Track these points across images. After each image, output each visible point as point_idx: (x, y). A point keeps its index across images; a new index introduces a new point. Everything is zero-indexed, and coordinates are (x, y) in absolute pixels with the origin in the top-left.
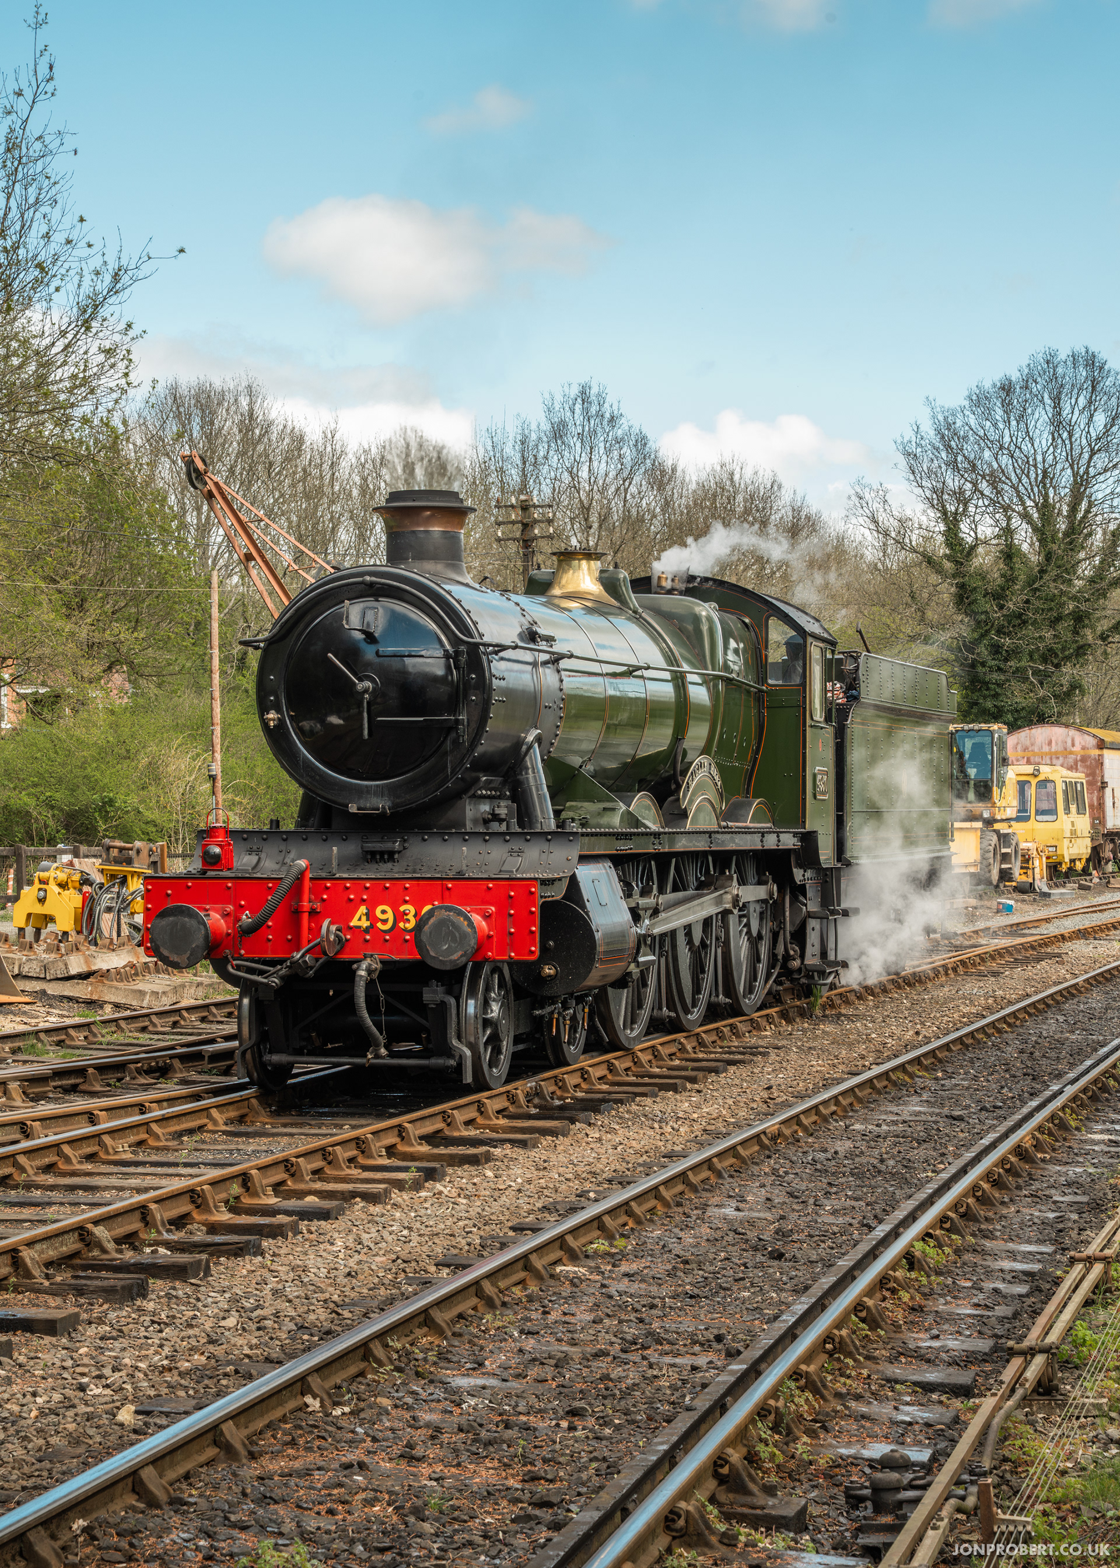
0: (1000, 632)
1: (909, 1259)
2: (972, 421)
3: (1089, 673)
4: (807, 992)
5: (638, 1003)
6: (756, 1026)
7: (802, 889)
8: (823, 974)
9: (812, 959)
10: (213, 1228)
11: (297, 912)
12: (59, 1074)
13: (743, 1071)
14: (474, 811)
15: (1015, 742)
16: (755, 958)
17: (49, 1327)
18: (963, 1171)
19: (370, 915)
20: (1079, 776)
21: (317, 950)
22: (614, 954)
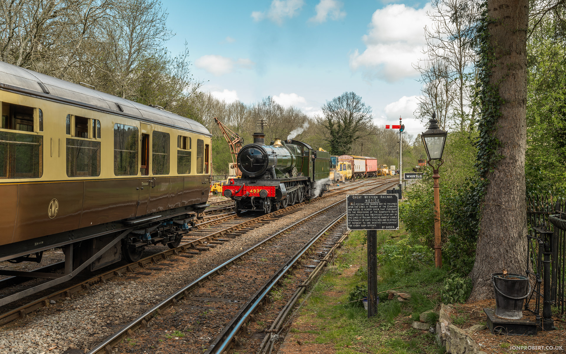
0: (338, 139)
1: (324, 234)
2: (334, 103)
3: (352, 146)
4: (309, 200)
5: (286, 202)
6: (302, 205)
7: (308, 185)
8: (311, 197)
9: (309, 195)
10: (239, 231)
11: (243, 190)
12: (209, 211)
13: (301, 211)
14: (266, 176)
15: (340, 158)
16: (301, 195)
17: (227, 241)
18: (331, 224)
19: (253, 191)
20: (350, 163)
21: (246, 195)
22: (285, 195)
